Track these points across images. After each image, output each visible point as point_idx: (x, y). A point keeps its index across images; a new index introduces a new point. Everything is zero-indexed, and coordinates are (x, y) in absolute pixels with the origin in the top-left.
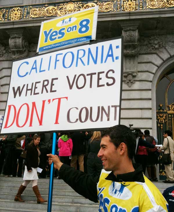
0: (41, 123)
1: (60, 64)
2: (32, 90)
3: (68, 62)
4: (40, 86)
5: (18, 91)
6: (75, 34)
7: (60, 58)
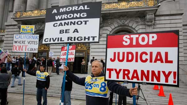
0: (22, 50)
1: (26, 38)
2: (20, 42)
3: (28, 38)
4: (21, 42)
5: (16, 42)
6: (29, 31)
7: (26, 36)
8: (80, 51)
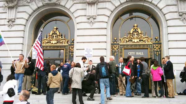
8: (138, 47)
